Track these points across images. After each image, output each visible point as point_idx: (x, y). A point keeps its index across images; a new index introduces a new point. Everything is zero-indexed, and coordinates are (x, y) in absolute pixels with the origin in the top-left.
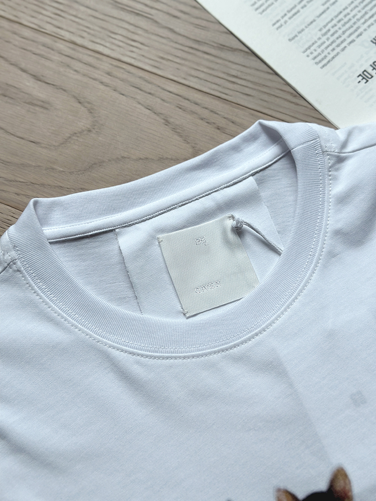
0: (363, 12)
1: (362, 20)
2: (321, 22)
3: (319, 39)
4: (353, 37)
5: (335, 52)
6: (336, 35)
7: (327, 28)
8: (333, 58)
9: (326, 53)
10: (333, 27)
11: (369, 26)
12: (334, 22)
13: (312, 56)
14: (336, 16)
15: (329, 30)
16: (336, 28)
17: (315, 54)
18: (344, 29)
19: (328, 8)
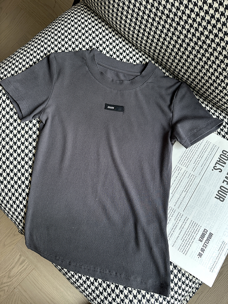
0: (193, 229)
1: (194, 233)
2: (181, 237)
3: (182, 243)
4: (192, 240)
5: (188, 248)
6: (187, 241)
7: (183, 238)
8: (188, 250)
9: (185, 249)
10: (185, 238)
11: (197, 235)
12: (185, 235)
13: (181, 251)
14: (185, 233)
15: (184, 239)
16: (186, 238)
17: (182, 250)
18: (189, 237)
19: (182, 230)
